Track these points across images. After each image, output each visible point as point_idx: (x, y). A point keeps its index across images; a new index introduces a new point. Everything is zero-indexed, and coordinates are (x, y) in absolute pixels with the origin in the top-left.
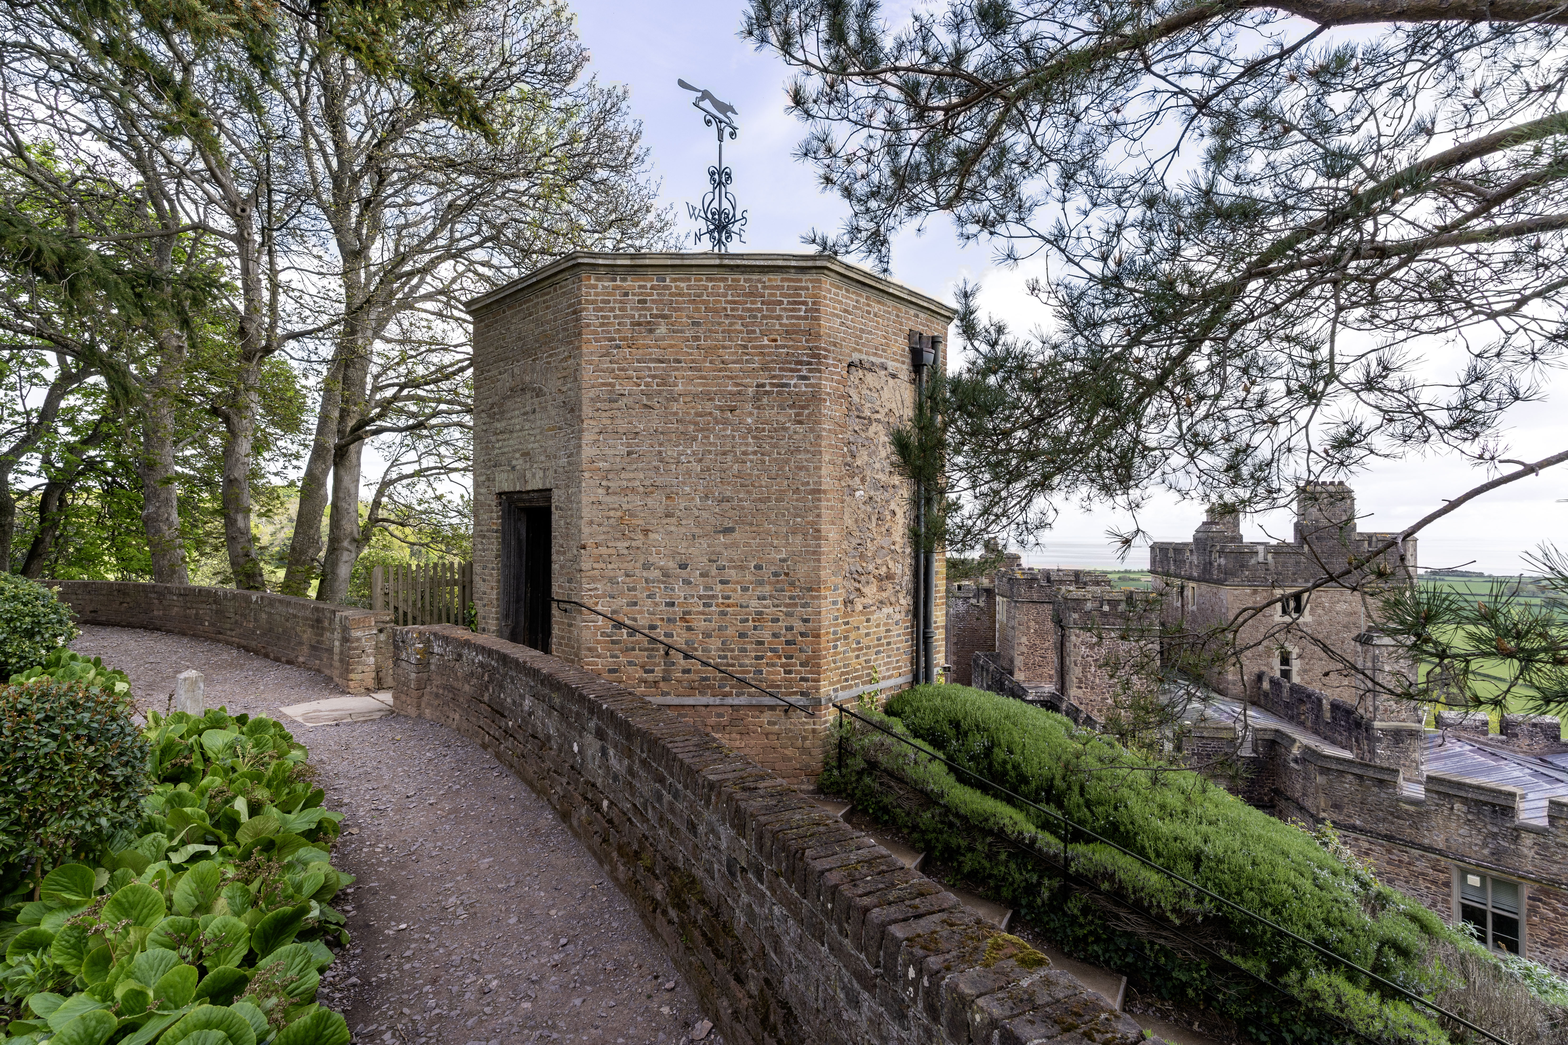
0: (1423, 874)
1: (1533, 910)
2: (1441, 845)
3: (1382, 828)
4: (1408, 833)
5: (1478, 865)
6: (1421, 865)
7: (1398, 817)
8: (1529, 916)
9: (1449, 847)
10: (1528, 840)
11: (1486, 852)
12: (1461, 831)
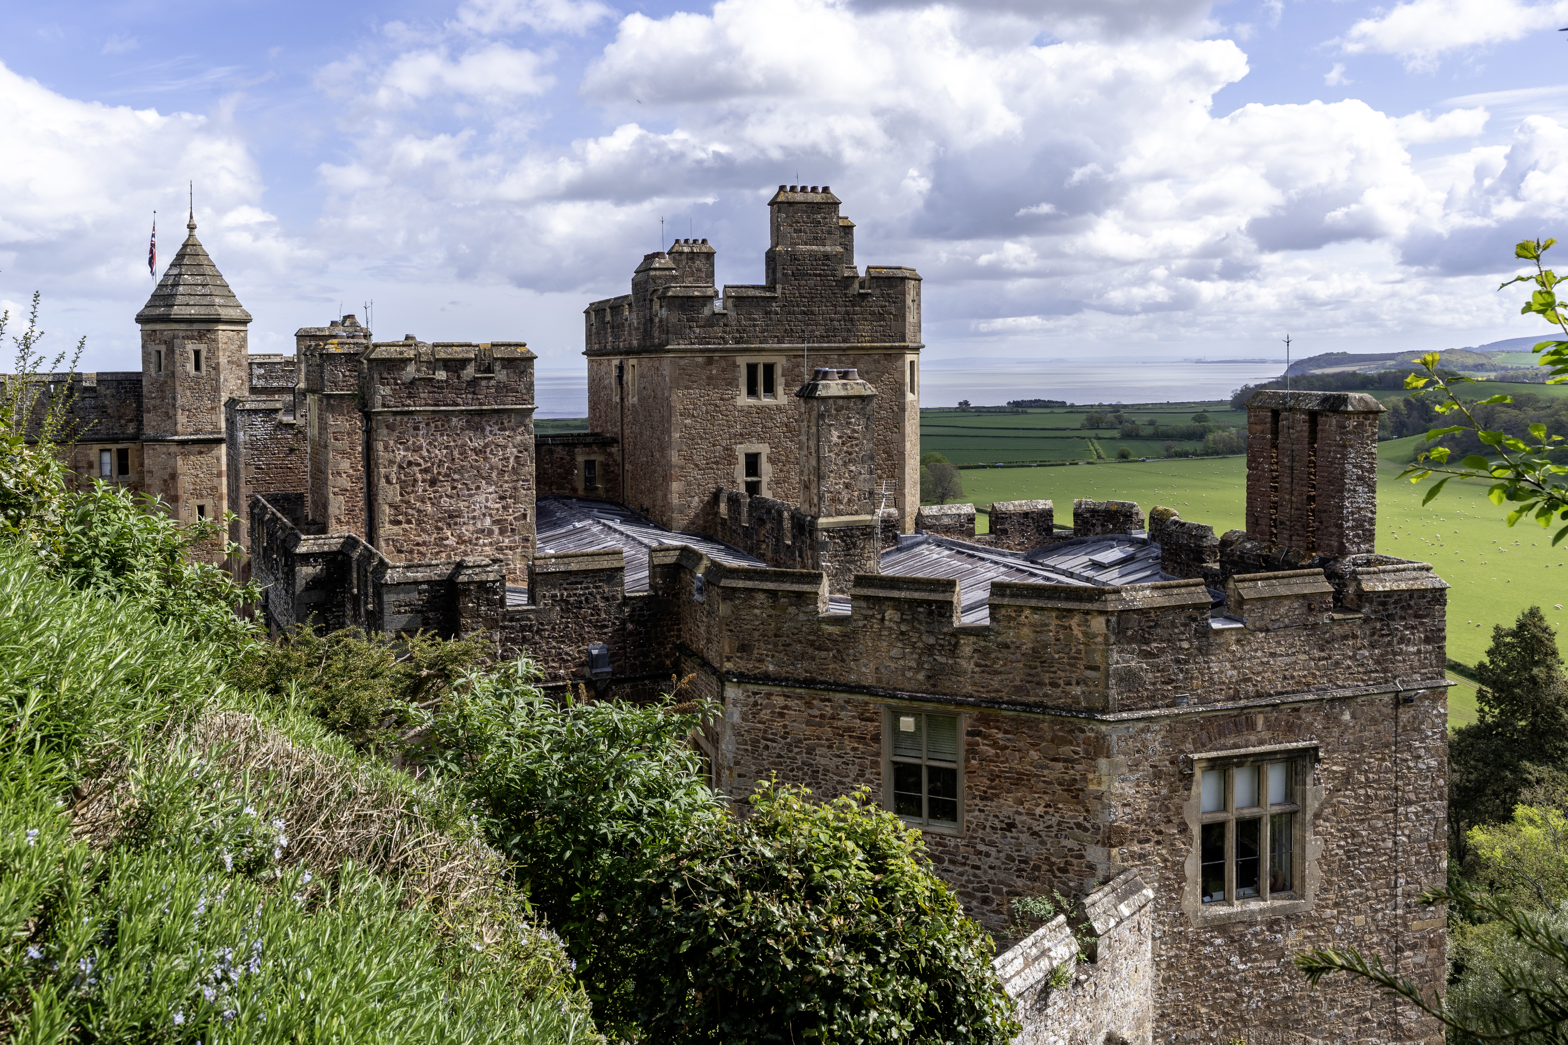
0: (850, 729)
1: (972, 750)
2: (869, 680)
3: (800, 670)
4: (832, 670)
5: (912, 699)
6: (847, 717)
7: (819, 648)
8: (967, 760)
9: (879, 680)
10: (967, 646)
11: (921, 676)
12: (894, 652)
